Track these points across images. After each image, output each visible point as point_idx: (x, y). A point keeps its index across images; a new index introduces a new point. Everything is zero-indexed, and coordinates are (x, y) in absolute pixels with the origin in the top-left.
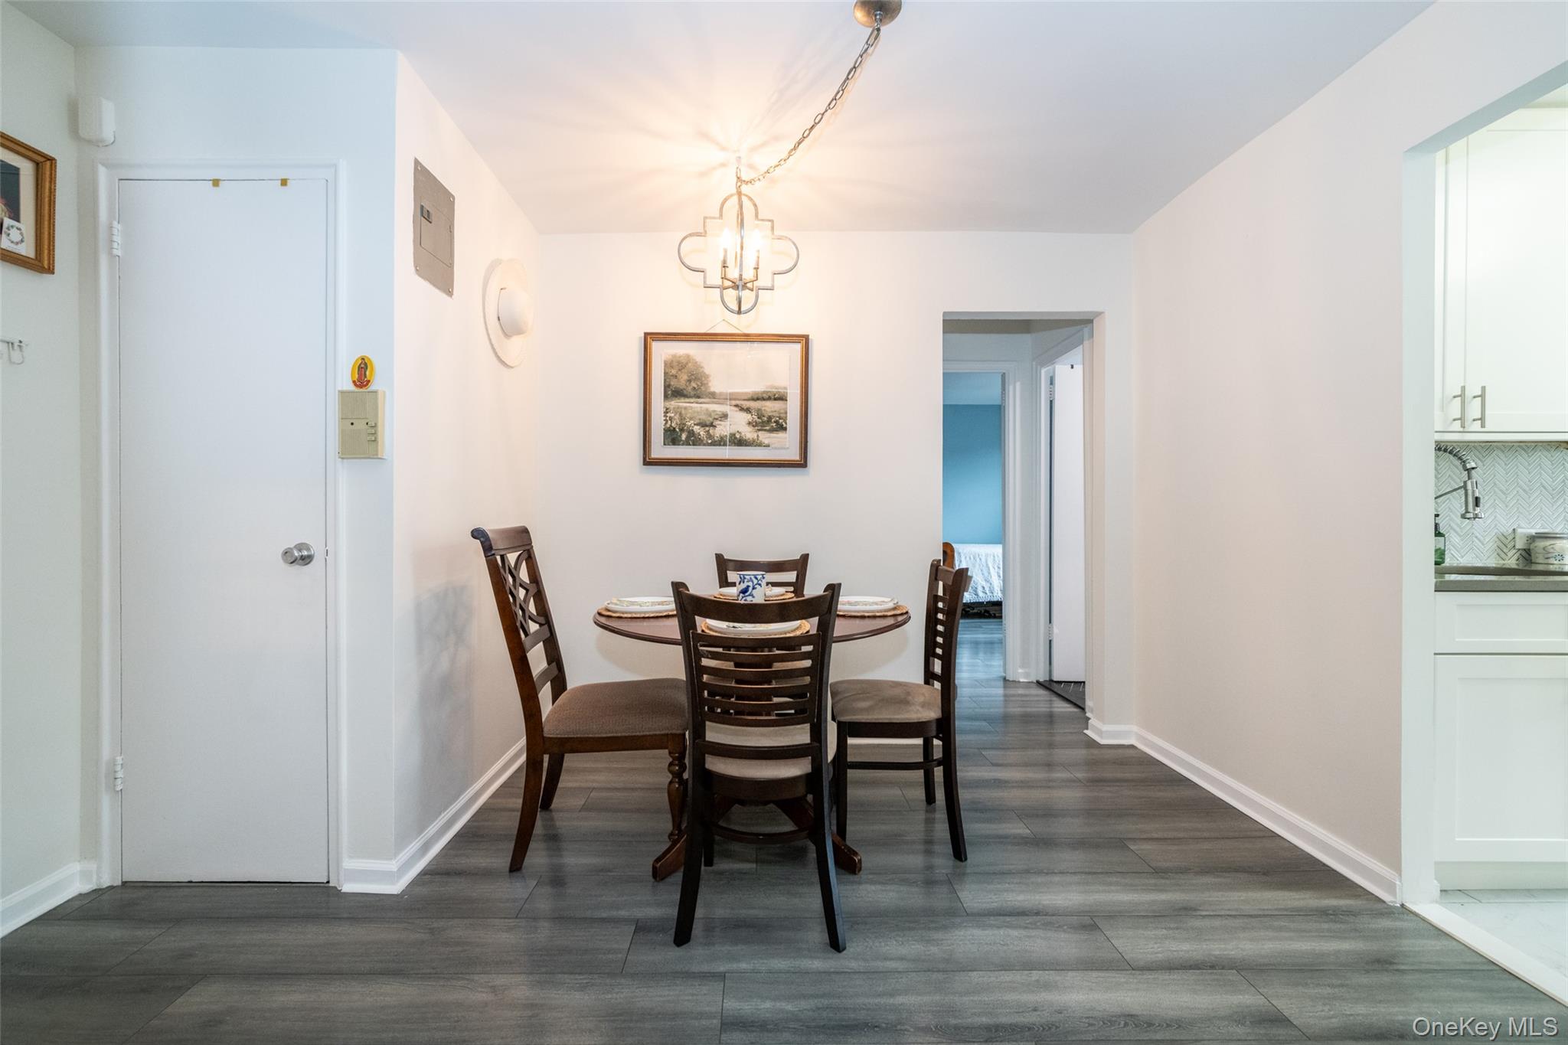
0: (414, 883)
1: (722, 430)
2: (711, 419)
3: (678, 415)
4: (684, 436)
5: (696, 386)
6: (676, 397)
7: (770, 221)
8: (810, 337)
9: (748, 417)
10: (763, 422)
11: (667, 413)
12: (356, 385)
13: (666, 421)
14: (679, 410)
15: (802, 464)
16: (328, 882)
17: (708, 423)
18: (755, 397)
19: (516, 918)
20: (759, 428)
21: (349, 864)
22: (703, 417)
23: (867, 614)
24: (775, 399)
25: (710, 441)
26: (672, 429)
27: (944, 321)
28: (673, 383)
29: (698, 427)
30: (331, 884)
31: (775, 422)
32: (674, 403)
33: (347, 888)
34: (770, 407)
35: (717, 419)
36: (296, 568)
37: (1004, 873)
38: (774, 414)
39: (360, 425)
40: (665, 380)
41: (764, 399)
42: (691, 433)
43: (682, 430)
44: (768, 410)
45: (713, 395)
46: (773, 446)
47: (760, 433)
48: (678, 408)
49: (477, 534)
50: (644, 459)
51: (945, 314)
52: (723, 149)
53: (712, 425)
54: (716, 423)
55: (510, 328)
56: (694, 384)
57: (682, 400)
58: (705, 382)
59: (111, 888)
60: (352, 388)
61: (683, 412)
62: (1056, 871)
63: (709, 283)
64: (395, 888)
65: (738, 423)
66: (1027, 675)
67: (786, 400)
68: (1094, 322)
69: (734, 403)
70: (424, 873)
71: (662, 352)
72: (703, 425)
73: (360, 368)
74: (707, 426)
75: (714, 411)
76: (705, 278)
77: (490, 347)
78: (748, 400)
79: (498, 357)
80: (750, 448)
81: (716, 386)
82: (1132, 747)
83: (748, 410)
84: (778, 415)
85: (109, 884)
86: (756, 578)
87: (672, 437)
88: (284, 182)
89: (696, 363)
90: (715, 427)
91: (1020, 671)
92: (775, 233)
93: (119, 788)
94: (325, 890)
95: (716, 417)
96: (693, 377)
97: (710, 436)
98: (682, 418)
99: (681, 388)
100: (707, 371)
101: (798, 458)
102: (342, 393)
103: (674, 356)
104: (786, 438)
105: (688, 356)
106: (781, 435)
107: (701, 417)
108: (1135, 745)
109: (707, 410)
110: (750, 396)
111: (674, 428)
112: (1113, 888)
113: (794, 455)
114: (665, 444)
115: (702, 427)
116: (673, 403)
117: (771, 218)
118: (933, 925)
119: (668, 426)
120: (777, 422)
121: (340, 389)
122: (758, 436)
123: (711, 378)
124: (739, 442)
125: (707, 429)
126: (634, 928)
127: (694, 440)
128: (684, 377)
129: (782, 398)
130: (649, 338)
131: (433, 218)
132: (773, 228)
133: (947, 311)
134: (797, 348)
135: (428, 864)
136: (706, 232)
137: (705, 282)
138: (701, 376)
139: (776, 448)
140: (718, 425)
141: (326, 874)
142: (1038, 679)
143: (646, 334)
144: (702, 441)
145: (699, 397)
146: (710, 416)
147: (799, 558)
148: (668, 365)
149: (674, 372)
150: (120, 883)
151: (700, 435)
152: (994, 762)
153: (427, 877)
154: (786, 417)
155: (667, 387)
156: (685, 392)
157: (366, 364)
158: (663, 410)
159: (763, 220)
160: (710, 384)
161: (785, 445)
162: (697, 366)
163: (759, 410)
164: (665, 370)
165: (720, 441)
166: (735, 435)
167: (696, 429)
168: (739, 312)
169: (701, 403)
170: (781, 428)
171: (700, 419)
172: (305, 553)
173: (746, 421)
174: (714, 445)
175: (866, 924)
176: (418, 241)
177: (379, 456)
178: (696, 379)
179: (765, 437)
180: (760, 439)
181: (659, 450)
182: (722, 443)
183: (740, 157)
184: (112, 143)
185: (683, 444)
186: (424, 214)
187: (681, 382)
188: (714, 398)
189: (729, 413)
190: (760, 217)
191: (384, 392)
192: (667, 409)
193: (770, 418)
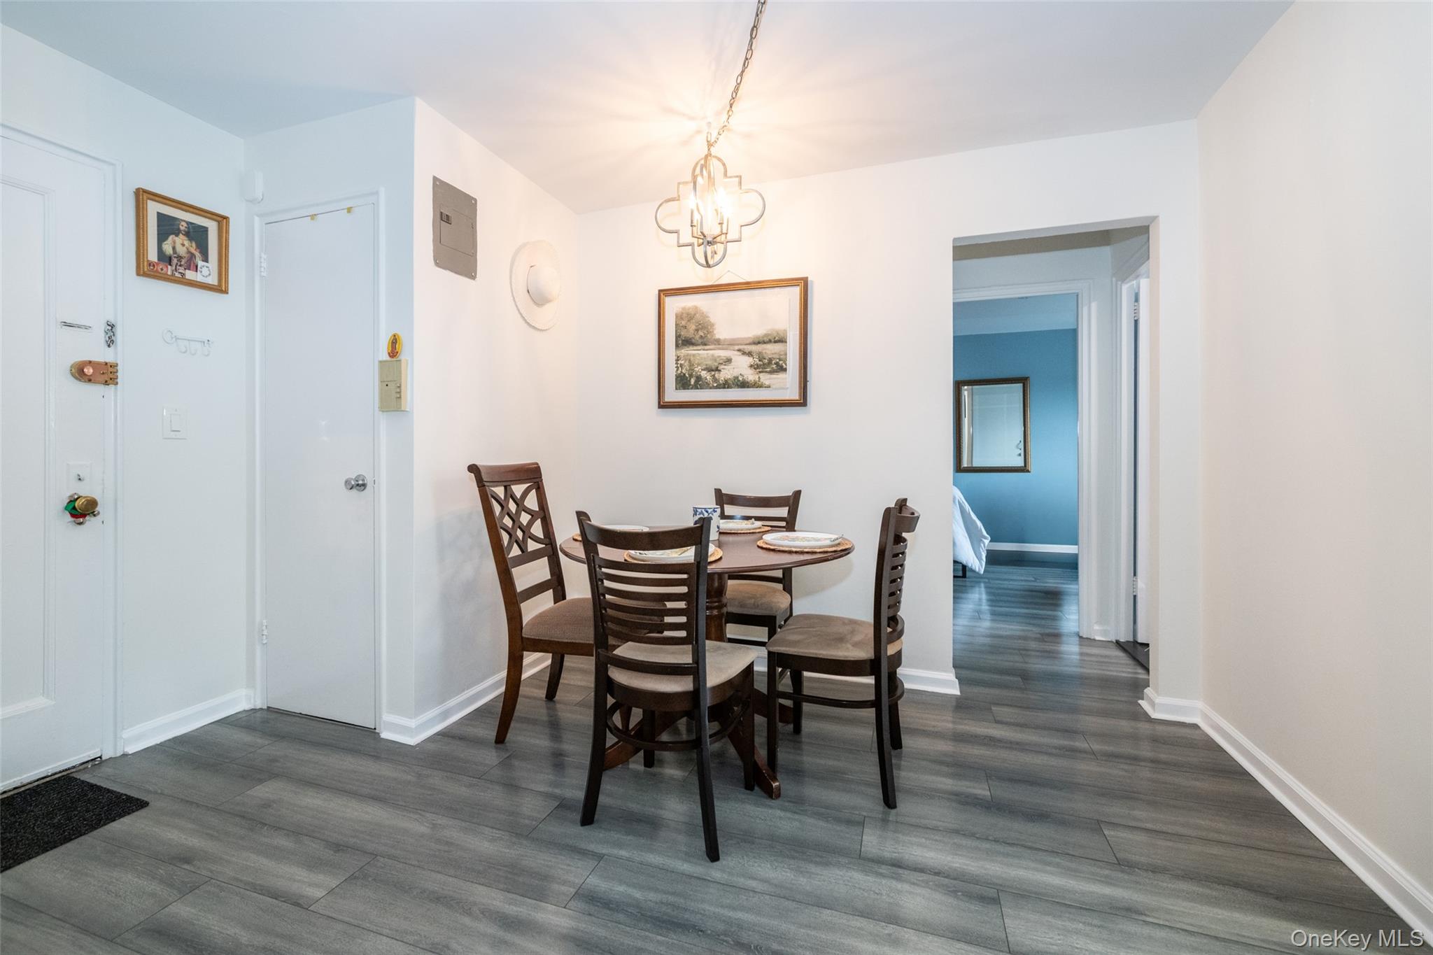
0: (430, 740)
1: (726, 373)
2: (716, 364)
3: (687, 362)
4: (693, 381)
5: (702, 334)
6: (685, 345)
7: (737, 177)
8: (809, 279)
9: (749, 360)
10: (764, 364)
11: (678, 360)
12: (390, 356)
13: (677, 367)
14: (689, 357)
15: (802, 402)
16: (375, 729)
17: (714, 368)
18: (757, 341)
19: (479, 778)
20: (760, 370)
21: (387, 717)
22: (709, 363)
23: (794, 550)
24: (775, 342)
25: (715, 385)
26: (682, 374)
27: (954, 248)
28: (683, 333)
29: (705, 372)
30: (377, 731)
31: (775, 364)
32: (685, 351)
33: (385, 735)
34: (771, 350)
35: (722, 364)
36: (354, 491)
37: (928, 828)
38: (774, 356)
39: (392, 386)
40: (676, 331)
41: (764, 343)
42: (699, 378)
43: (691, 376)
44: (768, 352)
45: (718, 342)
46: (774, 387)
47: (761, 375)
48: (687, 355)
49: (473, 469)
50: (659, 403)
51: (955, 240)
52: (692, 118)
53: (717, 370)
54: (721, 367)
55: (539, 299)
56: (701, 333)
57: (691, 348)
58: (711, 330)
59: (261, 709)
60: (388, 358)
61: (692, 359)
62: (990, 838)
63: (681, 242)
64: (412, 740)
65: (741, 366)
66: (1105, 632)
67: (786, 342)
68: (1151, 229)
69: (737, 347)
70: (438, 734)
71: (674, 305)
72: (709, 370)
73: (393, 343)
74: (713, 371)
75: (719, 356)
76: (678, 238)
77: (519, 316)
78: (750, 344)
79: (528, 324)
80: (751, 389)
81: (721, 333)
82: (1195, 726)
83: (750, 354)
84: (778, 357)
85: (260, 707)
86: (707, 512)
87: (683, 382)
88: (349, 210)
89: (703, 313)
90: (720, 371)
91: (1096, 627)
92: (742, 188)
93: (265, 642)
94: (372, 733)
95: (721, 362)
96: (700, 326)
97: (715, 380)
98: (691, 365)
99: (691, 337)
100: (712, 320)
101: (797, 398)
102: (381, 362)
103: (684, 309)
104: (786, 379)
105: (696, 308)
106: (781, 375)
107: (707, 363)
108: (1200, 725)
109: (713, 356)
110: (751, 341)
111: (684, 374)
112: (1048, 868)
113: (794, 395)
114: (676, 389)
115: (709, 371)
116: (683, 351)
117: (738, 174)
118: (818, 859)
119: (679, 372)
120: (777, 364)
121: (381, 359)
122: (759, 377)
123: (716, 326)
124: (744, 385)
125: (713, 373)
126: (558, 803)
127: (700, 384)
128: (692, 327)
129: (782, 340)
130: (664, 293)
131: (453, 220)
132: (740, 183)
133: (956, 237)
134: (796, 291)
135: (445, 728)
136: (679, 196)
137: (678, 242)
138: (708, 325)
139: (776, 389)
140: (724, 369)
141: (374, 723)
142: (1118, 639)
143: (660, 291)
144: (709, 384)
145: (705, 345)
146: (715, 361)
147: (791, 494)
148: (679, 317)
149: (683, 323)
150: (266, 708)
151: (706, 379)
152: (998, 718)
153: (440, 737)
154: (786, 358)
155: (678, 337)
156: (693, 341)
157: (396, 339)
158: (675, 358)
159: (731, 177)
160: (715, 332)
161: (785, 385)
162: (704, 316)
163: (760, 354)
164: (676, 322)
165: (724, 384)
166: (738, 377)
167: (704, 374)
168: (708, 266)
169: (707, 350)
170: (782, 369)
171: (706, 365)
172: (361, 482)
173: (748, 364)
174: (720, 388)
175: (753, 843)
176: (438, 240)
177: (403, 409)
178: (704, 328)
179: (765, 378)
180: (761, 380)
181: (673, 395)
182: (726, 386)
183: (710, 123)
184: (262, 200)
185: (692, 389)
186: (443, 218)
187: (690, 332)
188: (719, 345)
189: (733, 357)
190: (728, 175)
191: (407, 361)
192: (678, 357)
193: (770, 360)
